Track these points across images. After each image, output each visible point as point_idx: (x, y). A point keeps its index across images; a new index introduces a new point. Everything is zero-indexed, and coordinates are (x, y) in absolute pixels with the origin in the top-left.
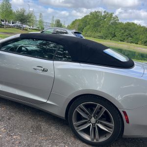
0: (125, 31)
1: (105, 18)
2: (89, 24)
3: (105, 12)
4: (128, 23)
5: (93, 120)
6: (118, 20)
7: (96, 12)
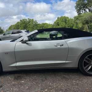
1: (29, 23)
2: (21, 27)
3: (28, 19)
4: (43, 23)
6: (37, 23)
7: (23, 20)
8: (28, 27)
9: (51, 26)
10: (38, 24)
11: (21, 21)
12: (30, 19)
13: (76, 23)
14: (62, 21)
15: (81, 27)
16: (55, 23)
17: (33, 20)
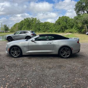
0: (45, 27)
1: (32, 21)
2: (24, 25)
3: (32, 18)
5: (65, 52)
6: (40, 21)
7: (27, 19)
8: (32, 25)
9: (53, 25)
10: (41, 23)
11: (25, 19)
12: (33, 18)
13: (76, 22)
14: (63, 21)
15: (81, 26)
16: (56, 22)
17: (36, 19)
